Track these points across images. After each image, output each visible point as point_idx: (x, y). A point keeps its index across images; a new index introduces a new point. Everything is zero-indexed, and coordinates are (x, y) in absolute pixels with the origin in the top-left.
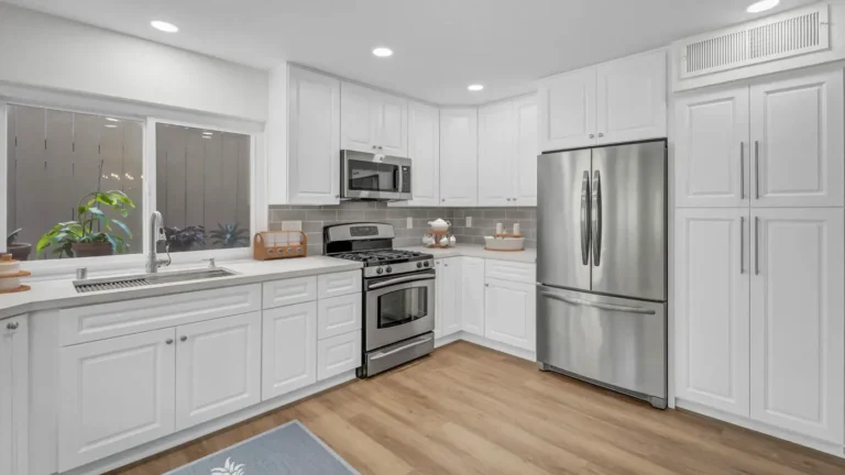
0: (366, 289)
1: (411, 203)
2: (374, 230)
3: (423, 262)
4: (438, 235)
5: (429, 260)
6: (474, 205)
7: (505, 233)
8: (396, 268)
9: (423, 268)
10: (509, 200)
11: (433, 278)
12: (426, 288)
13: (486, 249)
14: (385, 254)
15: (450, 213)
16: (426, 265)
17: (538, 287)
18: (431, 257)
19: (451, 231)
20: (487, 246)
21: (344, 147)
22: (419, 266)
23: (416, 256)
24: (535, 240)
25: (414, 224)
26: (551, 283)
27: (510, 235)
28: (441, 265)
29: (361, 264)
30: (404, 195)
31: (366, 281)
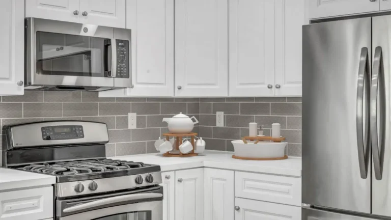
0: (59, 214)
1: (130, 93)
2: (77, 132)
3: (144, 176)
4: (179, 138)
5: (154, 174)
6: (223, 94)
7: (261, 135)
8: (103, 185)
9: (144, 184)
10: (270, 87)
11: (161, 199)
12: (149, 213)
13: (234, 157)
14: (89, 165)
15: (194, 106)
16: (149, 179)
17: (303, 209)
18: (157, 168)
19: (197, 132)
20: (237, 153)
21: (31, 14)
22: (137, 181)
23: (135, 167)
24: (300, 144)
25: (139, 122)
26: (322, 205)
27: (267, 138)
28: (172, 180)
29: (52, 179)
30: (120, 82)
31: (59, 203)
